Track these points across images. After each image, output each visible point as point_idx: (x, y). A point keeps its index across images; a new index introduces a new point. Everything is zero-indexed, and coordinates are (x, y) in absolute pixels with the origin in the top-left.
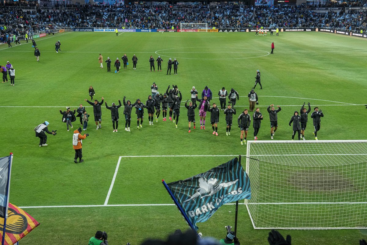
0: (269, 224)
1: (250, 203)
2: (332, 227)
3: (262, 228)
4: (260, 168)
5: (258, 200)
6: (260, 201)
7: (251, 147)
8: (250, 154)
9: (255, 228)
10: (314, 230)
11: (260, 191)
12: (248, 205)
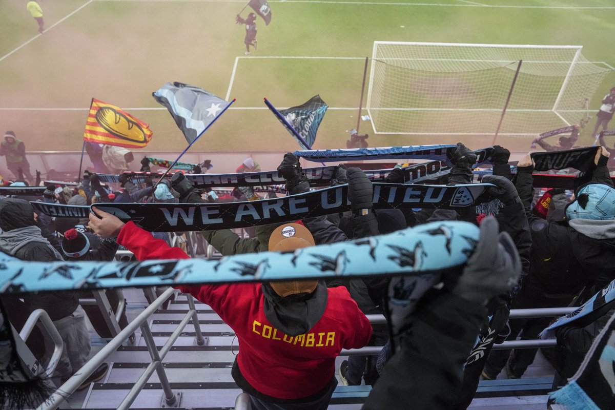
0: (390, 128)
1: (373, 109)
2: (450, 132)
3: (383, 133)
4: (386, 71)
5: (381, 105)
6: (383, 106)
7: (378, 49)
8: (377, 57)
9: (376, 132)
10: (432, 136)
11: (385, 96)
12: (371, 110)
